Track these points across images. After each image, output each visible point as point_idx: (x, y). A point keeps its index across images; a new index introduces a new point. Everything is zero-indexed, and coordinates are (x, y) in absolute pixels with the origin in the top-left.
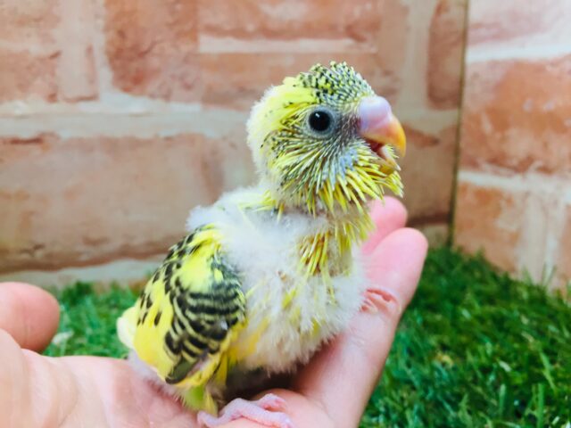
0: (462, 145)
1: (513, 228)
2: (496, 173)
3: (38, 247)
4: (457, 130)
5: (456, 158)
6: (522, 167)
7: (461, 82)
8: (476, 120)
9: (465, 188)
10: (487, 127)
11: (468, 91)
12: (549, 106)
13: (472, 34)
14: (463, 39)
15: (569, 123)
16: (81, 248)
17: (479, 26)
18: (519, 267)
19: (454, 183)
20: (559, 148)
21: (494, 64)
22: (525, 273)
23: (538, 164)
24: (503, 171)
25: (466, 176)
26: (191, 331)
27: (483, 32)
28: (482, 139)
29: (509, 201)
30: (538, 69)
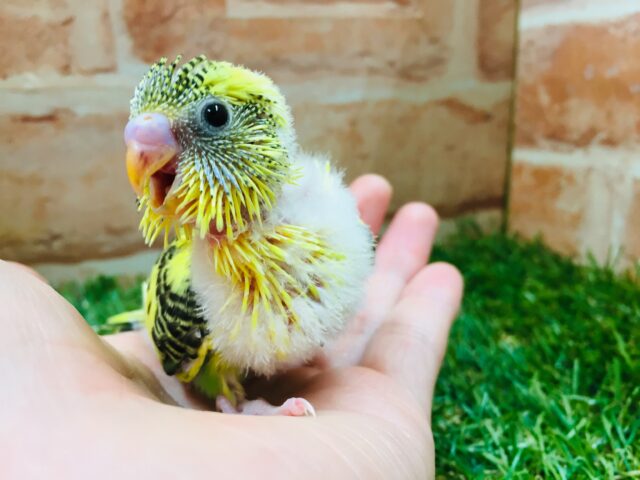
0: (517, 120)
1: (574, 209)
2: (555, 149)
3: (56, 237)
4: (510, 103)
5: (510, 135)
6: (584, 141)
7: (514, 51)
8: (532, 91)
9: (521, 168)
10: (544, 98)
11: (523, 60)
12: (611, 72)
15: (634, 89)
16: (102, 238)
18: (582, 250)
19: (508, 165)
20: (625, 117)
21: (551, 29)
22: (590, 256)
23: (602, 136)
24: (563, 146)
25: (522, 156)
26: (169, 335)
28: (538, 112)
29: (570, 179)
30: (598, 32)
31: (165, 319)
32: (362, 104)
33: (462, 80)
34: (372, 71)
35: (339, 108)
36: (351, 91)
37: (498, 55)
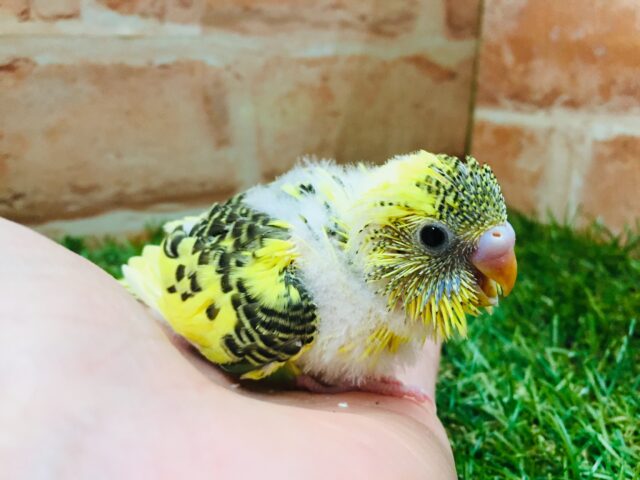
0: (480, 79)
1: (534, 168)
2: (518, 110)
3: (17, 197)
4: (474, 63)
5: (474, 95)
6: (546, 102)
7: (480, 9)
8: (496, 50)
9: (483, 126)
10: (509, 58)
11: (487, 18)
12: (577, 35)
15: (599, 52)
16: (68, 197)
18: (541, 208)
19: (470, 122)
22: (550, 214)
23: (565, 97)
24: (525, 107)
25: (484, 115)
26: (261, 344)
28: (502, 72)
29: (532, 139)
31: (257, 331)
32: (334, 60)
33: (429, 37)
34: (344, 25)
35: (312, 63)
36: (323, 45)
37: (465, 12)
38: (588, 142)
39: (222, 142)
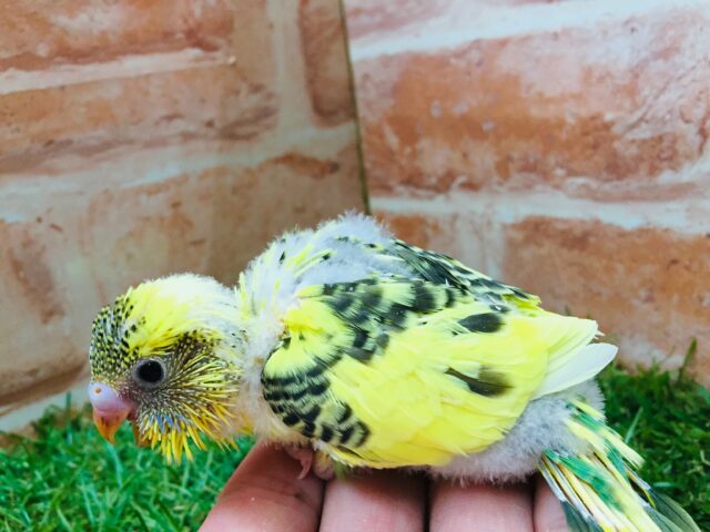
0: (368, 165)
2: (414, 196)
4: (358, 148)
5: (363, 183)
6: (443, 185)
7: (351, 87)
8: (379, 132)
10: (393, 140)
11: (360, 95)
12: (460, 109)
13: (350, 23)
14: (342, 31)
15: (487, 127)
17: (357, 12)
20: (482, 157)
21: (386, 61)
23: (461, 179)
24: (421, 192)
25: (380, 204)
27: (364, 19)
28: (389, 155)
29: (436, 228)
30: (440, 62)
32: (182, 180)
33: (297, 130)
34: (187, 137)
35: (154, 190)
36: (165, 166)
37: (334, 95)
38: (497, 226)
39: (51, 314)
